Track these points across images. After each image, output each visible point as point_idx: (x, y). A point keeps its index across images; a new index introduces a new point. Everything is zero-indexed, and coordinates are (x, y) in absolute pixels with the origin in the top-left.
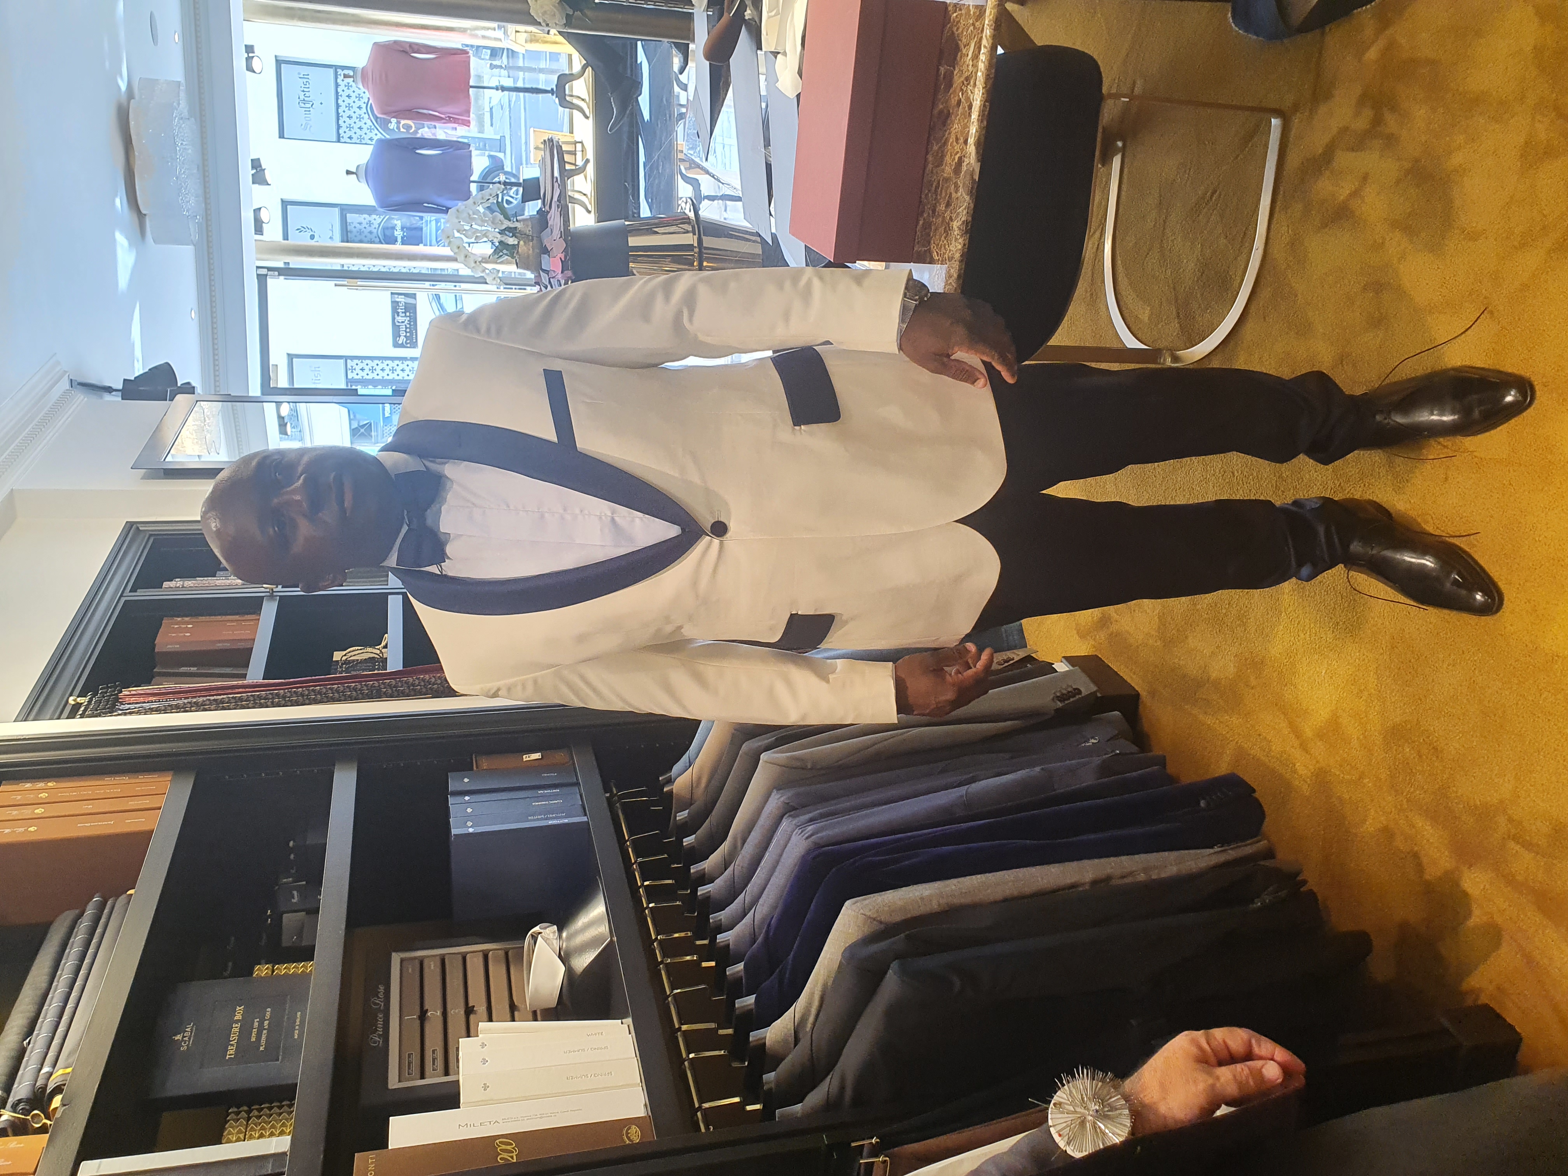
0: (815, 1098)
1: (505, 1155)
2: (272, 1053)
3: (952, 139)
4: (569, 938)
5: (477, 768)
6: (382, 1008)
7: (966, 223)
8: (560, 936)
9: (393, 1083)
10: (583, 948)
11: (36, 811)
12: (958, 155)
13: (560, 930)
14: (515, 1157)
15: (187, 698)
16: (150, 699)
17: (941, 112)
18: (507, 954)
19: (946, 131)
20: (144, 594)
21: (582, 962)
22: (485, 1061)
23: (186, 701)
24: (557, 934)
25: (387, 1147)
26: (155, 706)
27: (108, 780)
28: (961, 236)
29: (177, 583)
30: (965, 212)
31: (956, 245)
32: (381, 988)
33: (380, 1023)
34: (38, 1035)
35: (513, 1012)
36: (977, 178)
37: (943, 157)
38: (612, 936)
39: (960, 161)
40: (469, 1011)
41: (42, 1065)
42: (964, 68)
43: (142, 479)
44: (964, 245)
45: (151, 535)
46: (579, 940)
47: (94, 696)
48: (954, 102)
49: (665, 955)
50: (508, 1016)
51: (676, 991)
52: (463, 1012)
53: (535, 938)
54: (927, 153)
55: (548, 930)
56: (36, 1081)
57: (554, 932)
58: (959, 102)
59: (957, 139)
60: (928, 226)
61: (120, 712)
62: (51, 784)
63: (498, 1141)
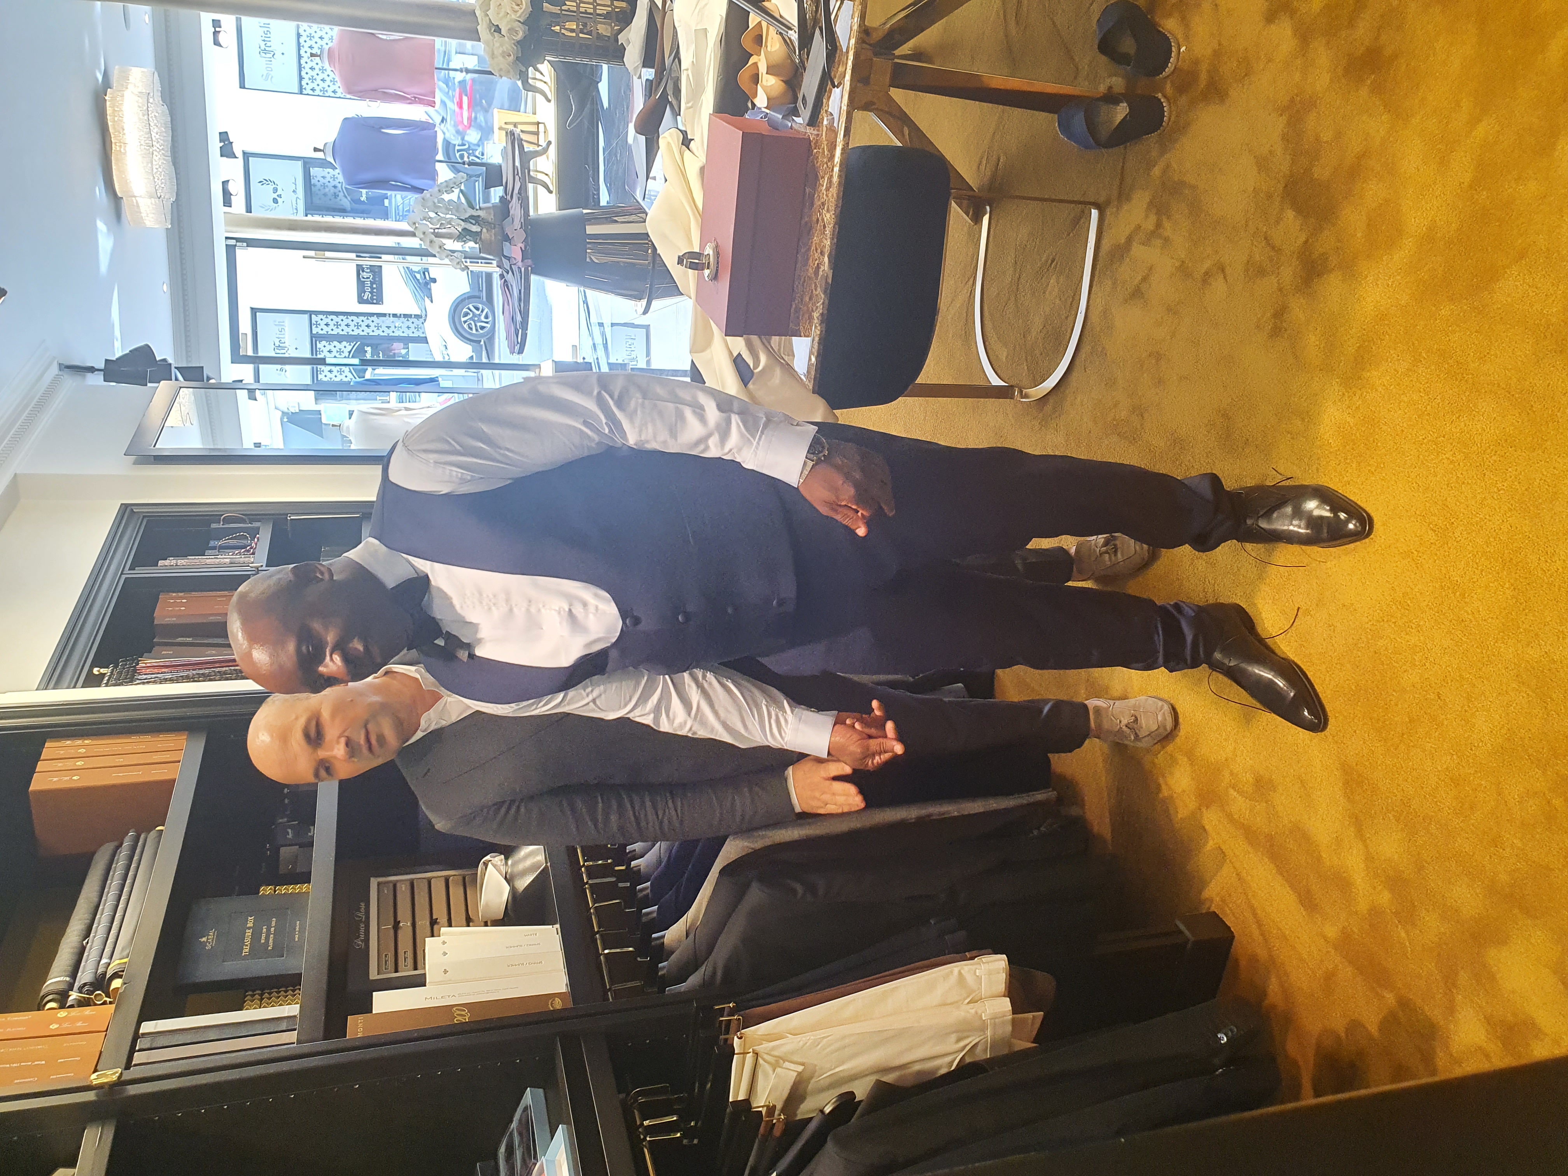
0: (694, 980)
1: (460, 1018)
2: (278, 951)
3: (813, 248)
4: (512, 865)
6: (363, 920)
7: (822, 314)
8: (506, 864)
9: (373, 975)
10: (524, 873)
11: (77, 764)
12: (816, 262)
13: (507, 858)
14: (467, 1019)
15: (195, 670)
16: (164, 670)
17: (806, 223)
18: (464, 879)
19: (809, 239)
20: (142, 572)
21: (523, 884)
22: (445, 954)
23: (194, 672)
24: (504, 861)
25: (372, 1012)
26: (168, 676)
27: (134, 738)
28: (820, 325)
29: (171, 562)
30: (821, 307)
31: (816, 330)
32: (363, 904)
33: (362, 930)
34: (94, 937)
35: (469, 922)
36: (830, 281)
37: (808, 259)
38: (546, 863)
39: (818, 267)
40: (433, 922)
41: (101, 958)
42: (821, 195)
43: (134, 464)
44: (821, 331)
45: (144, 517)
46: (521, 867)
47: (116, 667)
48: (814, 219)
49: (589, 878)
50: (465, 923)
51: (596, 905)
52: (428, 923)
53: (486, 864)
54: (797, 253)
55: (496, 859)
56: (97, 970)
57: (502, 860)
58: (818, 220)
59: (816, 250)
60: (797, 310)
61: (140, 681)
62: (88, 741)
63: (455, 1009)
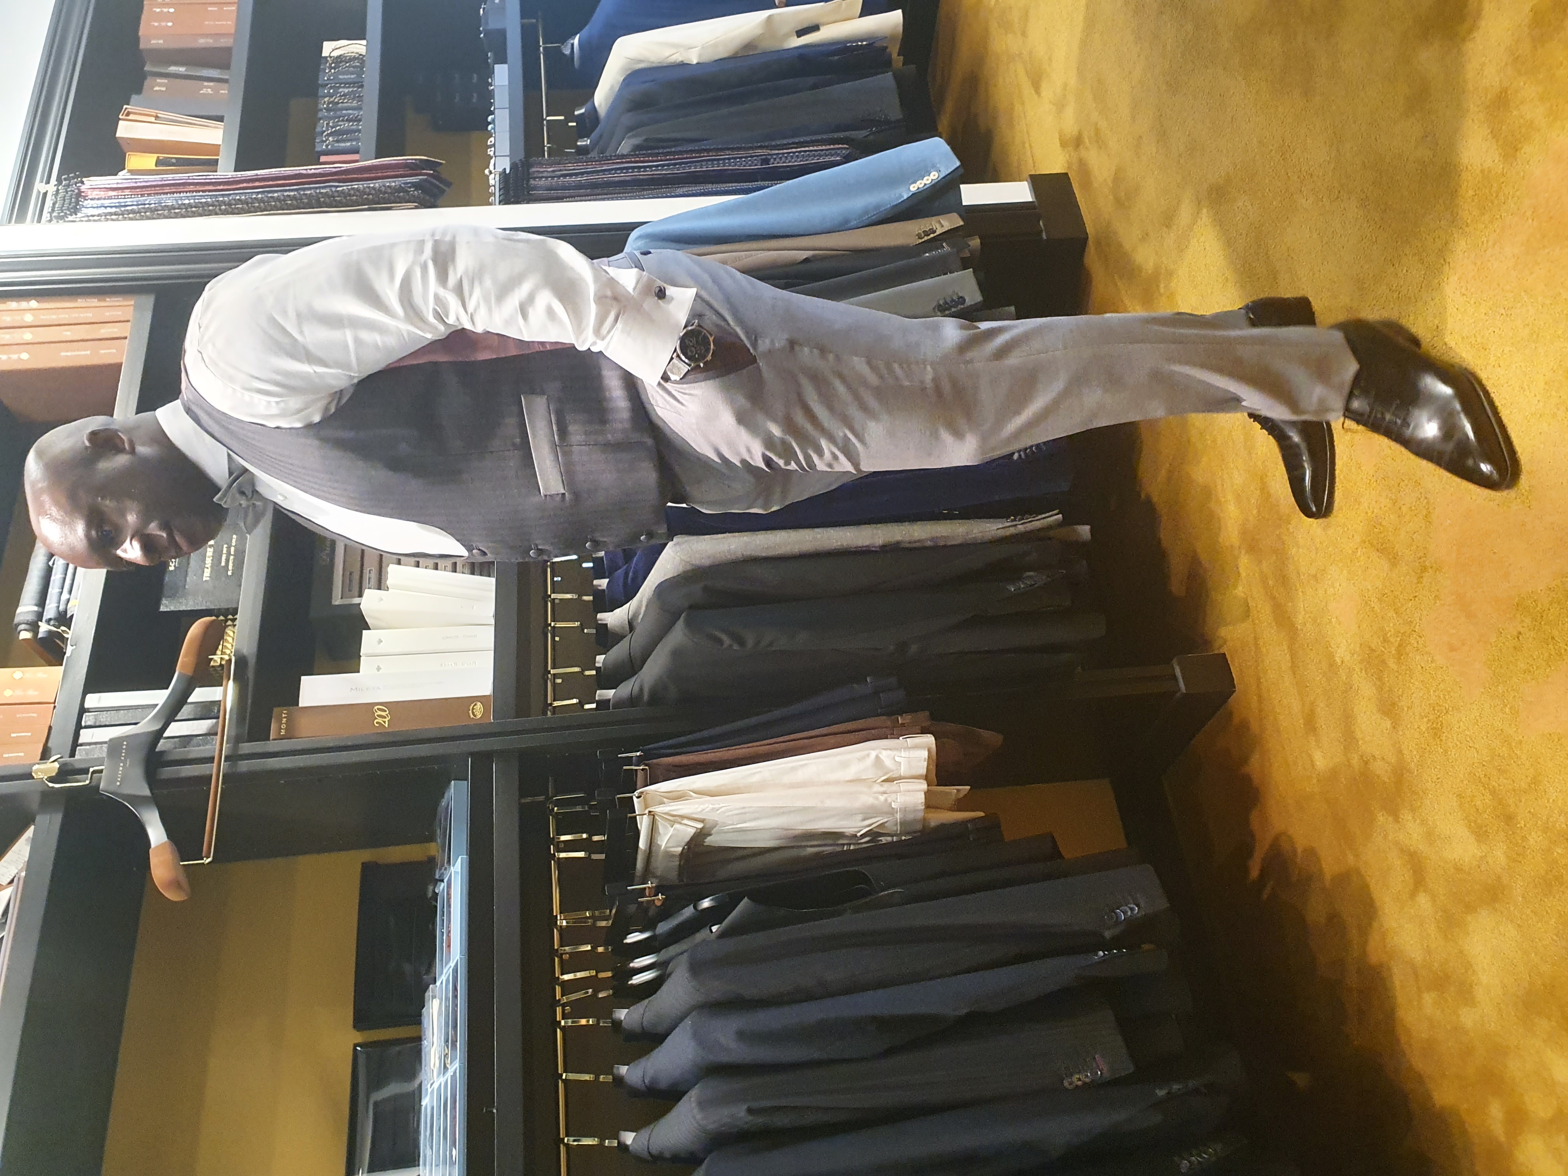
0: (623, 690)
1: (380, 720)
9: (336, 599)
11: (24, 336)
14: (387, 723)
16: (110, 194)
25: (298, 705)
62: (33, 304)
63: (376, 708)
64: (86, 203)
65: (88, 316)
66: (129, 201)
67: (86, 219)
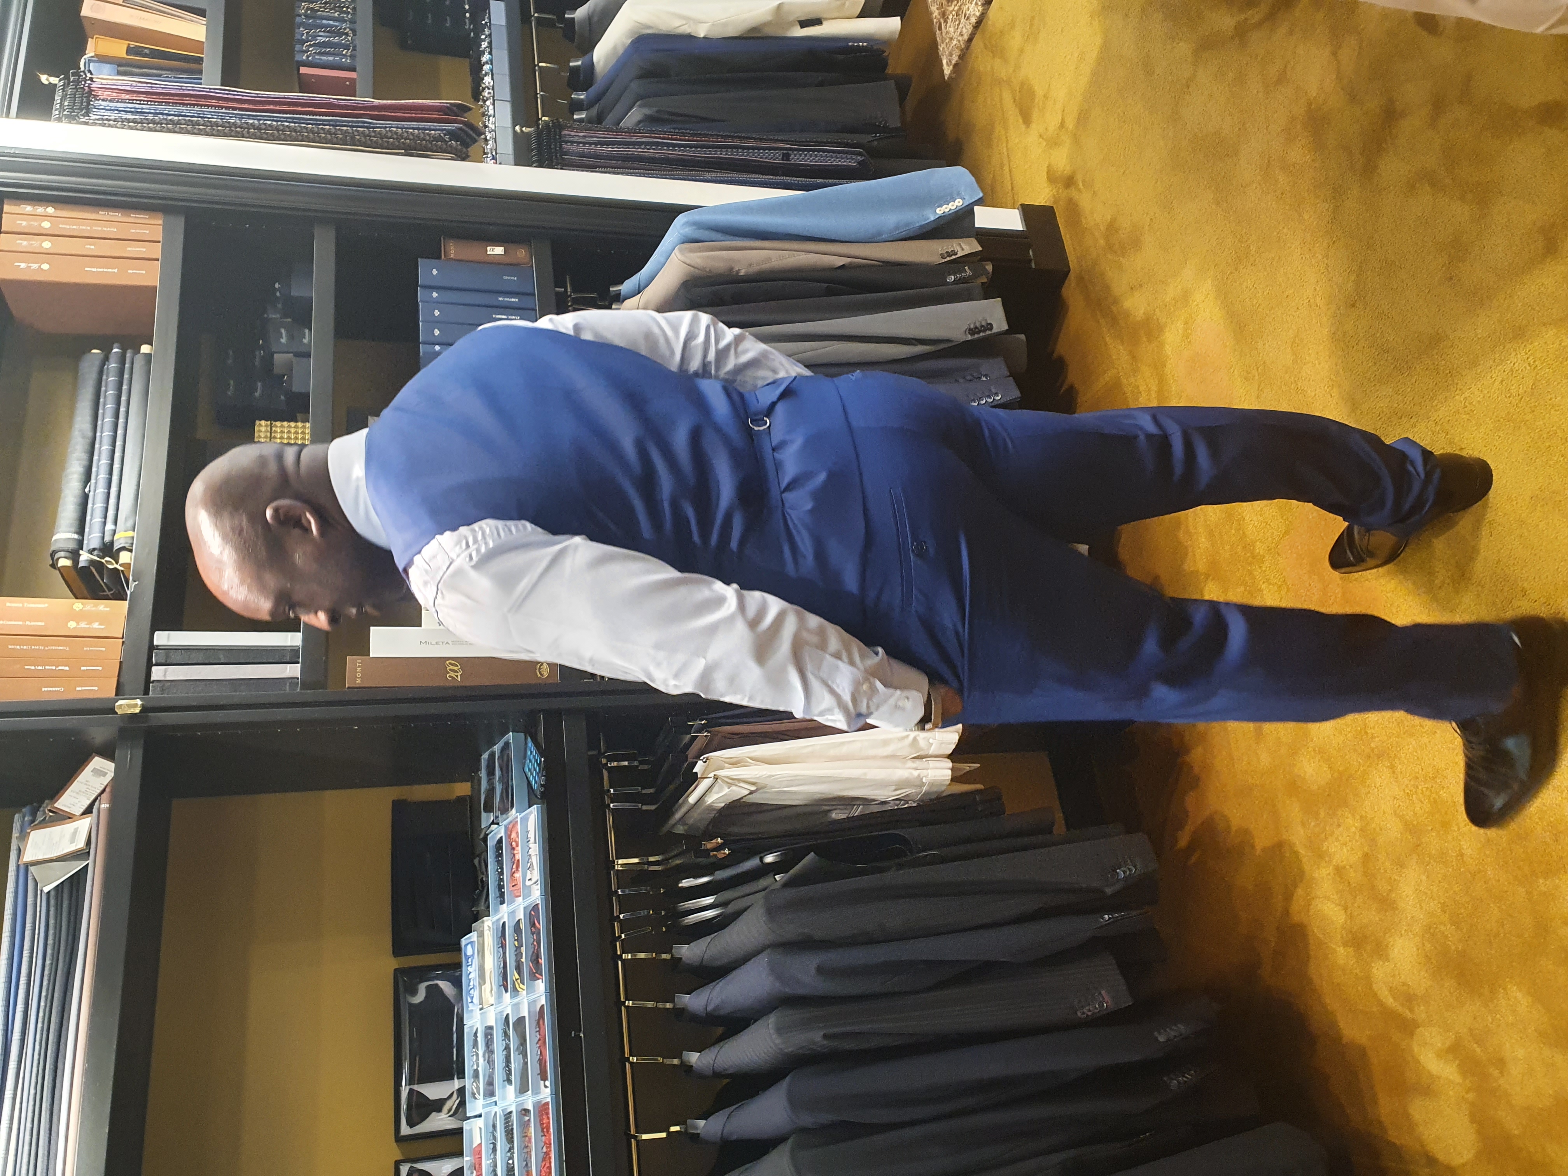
1: (452, 674)
5: (445, 256)
11: (44, 245)
14: (459, 677)
25: (369, 655)
34: (96, 485)
41: (105, 518)
47: (61, 72)
62: (50, 210)
63: (448, 662)
64: (97, 103)
65: (111, 230)
66: (146, 108)
67: (101, 122)
